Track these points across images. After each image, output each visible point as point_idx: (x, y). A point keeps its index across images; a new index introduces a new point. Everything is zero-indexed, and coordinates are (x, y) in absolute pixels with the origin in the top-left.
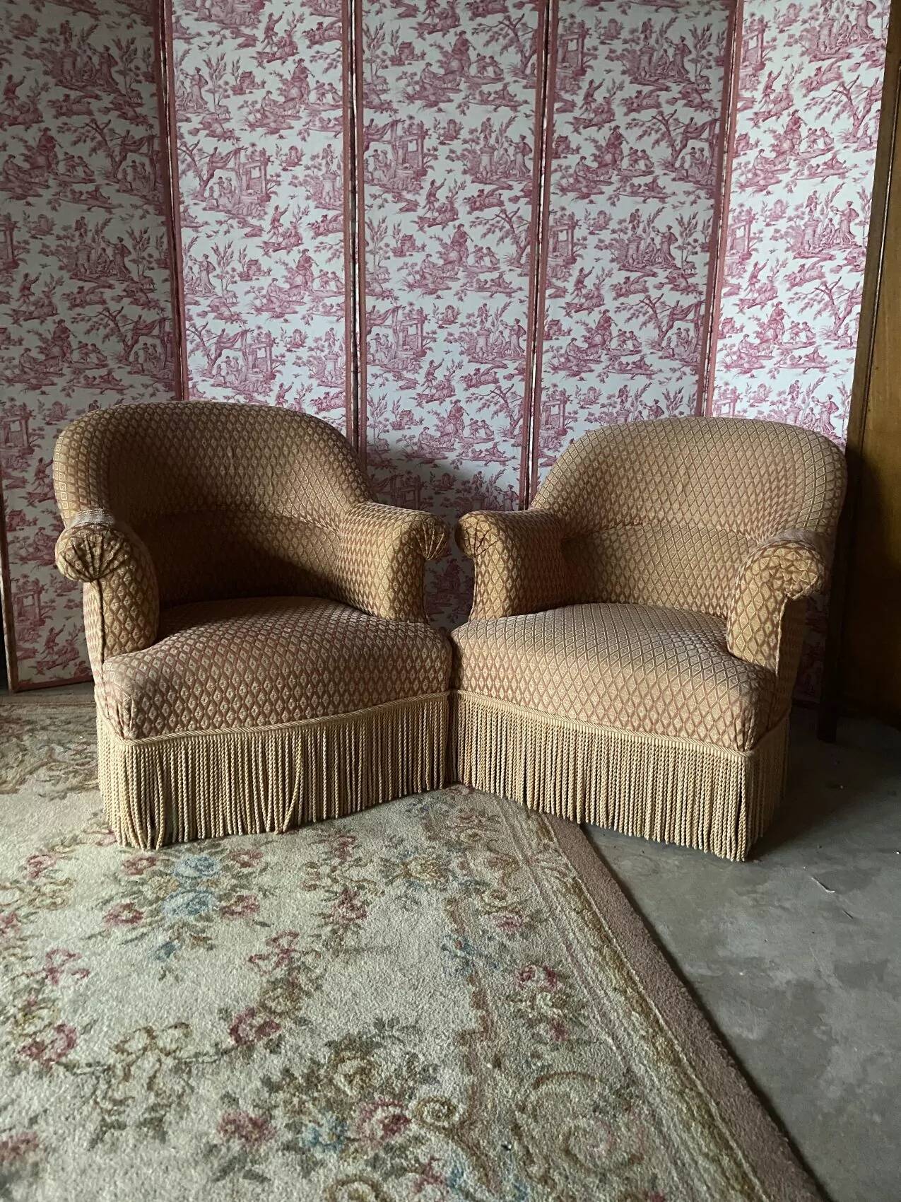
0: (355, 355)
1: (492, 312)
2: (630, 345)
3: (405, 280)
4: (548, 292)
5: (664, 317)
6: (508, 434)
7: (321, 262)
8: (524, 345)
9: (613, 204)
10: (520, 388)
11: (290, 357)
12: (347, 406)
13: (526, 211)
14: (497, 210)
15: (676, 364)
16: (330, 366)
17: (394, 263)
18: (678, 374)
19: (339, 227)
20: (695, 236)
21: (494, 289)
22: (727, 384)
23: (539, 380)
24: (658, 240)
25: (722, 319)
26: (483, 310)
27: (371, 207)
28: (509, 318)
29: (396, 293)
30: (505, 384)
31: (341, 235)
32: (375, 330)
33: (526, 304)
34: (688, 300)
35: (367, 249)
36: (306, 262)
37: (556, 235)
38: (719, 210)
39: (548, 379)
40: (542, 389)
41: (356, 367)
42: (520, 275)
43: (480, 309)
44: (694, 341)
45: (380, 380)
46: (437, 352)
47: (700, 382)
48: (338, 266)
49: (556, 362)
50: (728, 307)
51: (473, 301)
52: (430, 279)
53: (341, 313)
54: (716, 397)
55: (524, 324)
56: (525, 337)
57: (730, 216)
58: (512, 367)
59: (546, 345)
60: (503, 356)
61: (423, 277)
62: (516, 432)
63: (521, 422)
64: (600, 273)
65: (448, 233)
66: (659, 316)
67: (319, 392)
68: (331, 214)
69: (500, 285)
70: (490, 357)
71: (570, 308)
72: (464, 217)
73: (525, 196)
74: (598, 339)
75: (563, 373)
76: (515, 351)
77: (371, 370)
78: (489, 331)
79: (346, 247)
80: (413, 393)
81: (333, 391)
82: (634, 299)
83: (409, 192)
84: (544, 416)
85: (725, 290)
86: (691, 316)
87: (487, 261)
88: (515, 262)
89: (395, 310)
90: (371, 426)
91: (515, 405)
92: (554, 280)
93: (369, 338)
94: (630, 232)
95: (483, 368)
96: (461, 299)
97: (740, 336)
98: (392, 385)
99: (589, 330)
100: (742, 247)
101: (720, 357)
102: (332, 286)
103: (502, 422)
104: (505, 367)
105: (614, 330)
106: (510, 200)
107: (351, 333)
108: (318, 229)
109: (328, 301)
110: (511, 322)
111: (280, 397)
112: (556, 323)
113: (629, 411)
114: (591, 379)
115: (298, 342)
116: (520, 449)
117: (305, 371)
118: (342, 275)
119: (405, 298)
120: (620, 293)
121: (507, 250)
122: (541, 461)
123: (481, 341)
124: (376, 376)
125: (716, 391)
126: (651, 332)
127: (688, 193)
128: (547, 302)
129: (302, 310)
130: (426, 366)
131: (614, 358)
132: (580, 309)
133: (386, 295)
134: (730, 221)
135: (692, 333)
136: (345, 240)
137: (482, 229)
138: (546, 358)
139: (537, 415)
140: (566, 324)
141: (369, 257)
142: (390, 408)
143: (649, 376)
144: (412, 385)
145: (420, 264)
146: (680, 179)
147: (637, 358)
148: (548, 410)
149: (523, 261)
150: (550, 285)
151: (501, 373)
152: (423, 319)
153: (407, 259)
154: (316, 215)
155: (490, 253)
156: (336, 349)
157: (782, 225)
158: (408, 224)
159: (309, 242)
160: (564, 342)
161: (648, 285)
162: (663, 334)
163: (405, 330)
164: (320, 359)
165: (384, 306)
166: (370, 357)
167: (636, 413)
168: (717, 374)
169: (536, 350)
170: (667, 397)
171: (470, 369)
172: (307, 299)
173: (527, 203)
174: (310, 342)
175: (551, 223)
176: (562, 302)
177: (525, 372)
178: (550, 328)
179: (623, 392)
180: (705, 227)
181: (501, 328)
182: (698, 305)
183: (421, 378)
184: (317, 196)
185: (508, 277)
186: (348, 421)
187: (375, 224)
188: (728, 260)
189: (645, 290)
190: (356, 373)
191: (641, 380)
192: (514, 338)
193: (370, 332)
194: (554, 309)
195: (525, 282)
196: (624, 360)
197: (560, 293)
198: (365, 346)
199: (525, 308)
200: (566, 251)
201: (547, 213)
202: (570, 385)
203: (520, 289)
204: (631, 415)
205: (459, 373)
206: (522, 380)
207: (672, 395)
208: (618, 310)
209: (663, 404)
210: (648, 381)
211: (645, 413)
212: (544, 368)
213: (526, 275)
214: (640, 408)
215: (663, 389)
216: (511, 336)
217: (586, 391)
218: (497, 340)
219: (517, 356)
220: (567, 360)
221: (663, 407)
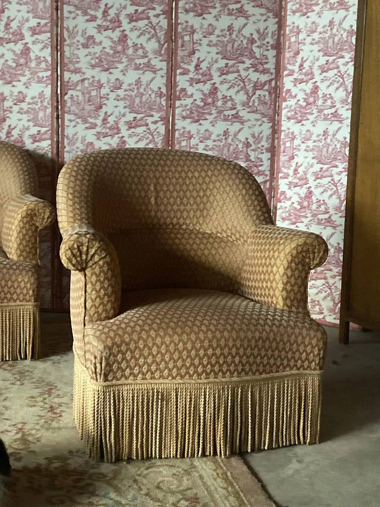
0: (57, 108)
1: (144, 82)
2: (229, 104)
3: (89, 63)
4: (178, 71)
5: (250, 87)
7: (36, 50)
8: (164, 103)
9: (217, 20)
10: (162, 129)
11: (16, 108)
12: (52, 139)
13: (164, 23)
14: (146, 22)
15: (258, 116)
16: (41, 114)
17: (82, 52)
18: (260, 123)
19: (48, 29)
20: (267, 40)
21: (145, 69)
22: (289, 129)
23: (174, 124)
24: (245, 42)
25: (285, 89)
26: (138, 82)
27: (68, 18)
28: (154, 86)
29: (84, 70)
30: (152, 127)
31: (49, 35)
32: (70, 92)
33: (165, 78)
34: (264, 78)
35: (66, 43)
36: (26, 51)
37: (182, 38)
38: (281, 24)
39: (179, 124)
40: (176, 130)
41: (58, 116)
42: (161, 61)
43: (136, 81)
44: (269, 102)
45: (73, 123)
46: (109, 107)
47: (273, 127)
48: (47, 53)
49: (184, 114)
50: (288, 83)
51: (132, 76)
52: (104, 63)
53: (49, 82)
54: (282, 137)
55: (164, 90)
56: (165, 98)
57: (288, 28)
58: (157, 116)
59: (178, 103)
60: (151, 109)
61: (101, 61)
64: (210, 61)
65: (116, 35)
66: (247, 87)
67: (34, 130)
68: (43, 22)
69: (149, 66)
70: (144, 110)
71: (192, 82)
72: (126, 25)
73: (163, 14)
74: (210, 100)
75: (189, 121)
76: (159, 107)
77: (67, 117)
78: (142, 94)
79: (51, 42)
80: (93, 131)
81: (43, 130)
82: (231, 77)
83: (92, 10)
84: (177, 147)
85: (286, 73)
86: (266, 87)
87: (140, 52)
88: (157, 53)
89: (83, 80)
90: (67, 152)
91: (159, 140)
92: (182, 64)
93: (66, 98)
94: (228, 37)
95: (139, 116)
96: (124, 74)
97: (295, 101)
98: (81, 127)
99: (204, 95)
100: (294, 48)
101: (284, 112)
102: (43, 65)
104: (152, 116)
105: (220, 95)
106: (155, 16)
107: (54, 93)
108: (34, 31)
109: (41, 75)
110: (156, 89)
111: (8, 133)
112: (183, 90)
113: (230, 144)
114: (206, 125)
115: (20, 99)
117: (25, 117)
118: (49, 59)
119: (89, 73)
120: (223, 72)
121: (152, 46)
123: (137, 100)
124: (70, 121)
125: (283, 133)
126: (241, 97)
127: (262, 15)
128: (178, 78)
129: (24, 79)
130: (102, 115)
131: (220, 112)
132: (198, 82)
133: (77, 71)
134: (287, 32)
135: (267, 98)
136: (52, 38)
137: (137, 33)
138: (177, 111)
140: (190, 90)
141: (66, 49)
142: (80, 140)
143: (242, 123)
144: (93, 126)
145: (99, 53)
146: (257, 6)
147: (234, 112)
148: (180, 143)
149: (163, 52)
150: (180, 67)
151: (150, 120)
152: (101, 86)
153: (91, 50)
154: (33, 22)
155: (142, 47)
156: (45, 104)
157: (316, 36)
158: (91, 29)
159: (28, 38)
160: (188, 101)
161: (240, 68)
162: (249, 98)
163: (89, 93)
164: (35, 110)
165: (76, 78)
166: (66, 109)
167: (235, 146)
168: (283, 123)
169: (171, 106)
170: (253, 136)
171: (130, 117)
172: (27, 73)
173: (165, 18)
174: (28, 99)
175: (179, 30)
176: (187, 77)
177: (165, 120)
178: (180, 93)
179: (226, 133)
180: (273, 34)
181: (150, 92)
182: (271, 80)
183: (99, 122)
184: (34, 11)
185: (153, 62)
186: (52, 148)
187: (71, 28)
188: (287, 55)
189: (238, 71)
190: (58, 118)
191: (237, 126)
192: (158, 99)
193: (67, 94)
194: (182, 81)
195: (164, 65)
196: (226, 113)
197: (185, 72)
198: (64, 103)
199: (164, 80)
200: (189, 47)
201: (177, 24)
202: (193, 128)
203: (161, 69)
204: (231, 147)
205: (123, 120)
206: (163, 124)
207: (256, 135)
208: (222, 83)
209: (251, 140)
210: (241, 126)
211: (240, 146)
212: (177, 117)
213: (165, 61)
214: (237, 143)
215: (251, 131)
216: (156, 97)
217: (203, 132)
218: (147, 100)
219: (160, 109)
220: (191, 112)
221: (251, 142)
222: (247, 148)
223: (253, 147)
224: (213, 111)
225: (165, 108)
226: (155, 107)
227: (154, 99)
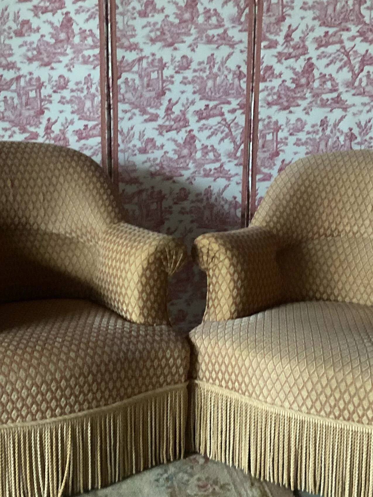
0: (109, 95)
1: (218, 60)
2: (329, 85)
3: (148, 36)
4: (263, 44)
5: (356, 62)
6: (232, 155)
7: (80, 22)
8: (244, 86)
10: (241, 120)
11: (56, 97)
12: (102, 136)
15: (366, 99)
16: (88, 104)
17: (139, 23)
18: (368, 108)
23: (256, 113)
26: (211, 59)
28: (232, 64)
29: (141, 46)
30: (229, 117)
32: (124, 75)
33: (246, 54)
36: (68, 22)
39: (263, 112)
40: (259, 121)
41: (109, 105)
42: (240, 31)
43: (209, 58)
45: (129, 115)
46: (174, 92)
48: (94, 25)
49: (270, 99)
51: (203, 52)
53: (96, 62)
55: (244, 69)
56: (245, 79)
58: (235, 103)
59: (262, 86)
62: (239, 154)
63: (242, 146)
64: (305, 29)
66: (352, 62)
67: (80, 125)
70: (218, 96)
71: (280, 57)
74: (303, 81)
75: (275, 108)
76: (237, 90)
77: (121, 106)
78: (216, 76)
79: (100, 10)
80: (154, 124)
81: (91, 124)
82: (332, 49)
84: (260, 142)
87: (214, 20)
88: (236, 20)
89: (141, 59)
90: (121, 151)
91: (238, 133)
92: (268, 35)
93: (119, 82)
95: (212, 104)
96: (193, 50)
98: (139, 118)
99: (296, 74)
103: (227, 146)
104: (229, 103)
105: (316, 73)
107: (105, 78)
109: (86, 53)
111: (48, 129)
113: (329, 137)
114: (298, 112)
115: (62, 85)
116: (242, 167)
117: (68, 108)
119: (148, 49)
120: (321, 43)
121: (229, 11)
122: (258, 177)
123: (210, 84)
124: (125, 112)
126: (345, 75)
128: (263, 52)
129: (65, 60)
131: (316, 95)
132: (289, 56)
133: (133, 47)
138: (262, 96)
139: (255, 140)
140: (278, 68)
141: (119, 18)
142: (137, 136)
143: (345, 109)
144: (154, 118)
148: (264, 136)
149: (243, 19)
150: (265, 39)
151: (226, 108)
152: (163, 66)
153: (150, 19)
155: (216, 13)
159: (70, 7)
160: (276, 83)
161: (343, 37)
162: (355, 76)
163: (148, 75)
164: (80, 98)
165: (131, 56)
166: (120, 96)
169: (254, 90)
170: (359, 125)
171: (200, 105)
174: (72, 85)
176: (274, 51)
177: (245, 107)
178: (265, 72)
179: (324, 123)
181: (226, 73)
183: (161, 112)
185: (231, 33)
186: (103, 147)
189: (341, 42)
190: (109, 108)
191: (338, 113)
192: (236, 80)
193: (120, 77)
194: (268, 57)
195: (244, 36)
196: (325, 96)
197: (273, 45)
198: (116, 88)
199: (245, 56)
200: (277, 12)
202: (281, 117)
203: (241, 42)
204: (330, 140)
205: (192, 109)
206: (243, 113)
207: (363, 124)
208: (319, 57)
209: (356, 131)
210: (344, 113)
211: (342, 139)
212: (260, 104)
213: (245, 31)
214: (338, 134)
215: (356, 120)
216: (233, 79)
217: (294, 122)
218: (222, 82)
219: (238, 94)
220: (279, 97)
221: (357, 134)
222: (351, 141)
223: (359, 139)
224: (308, 95)
225: (245, 92)
226: (233, 92)
227: (231, 82)
